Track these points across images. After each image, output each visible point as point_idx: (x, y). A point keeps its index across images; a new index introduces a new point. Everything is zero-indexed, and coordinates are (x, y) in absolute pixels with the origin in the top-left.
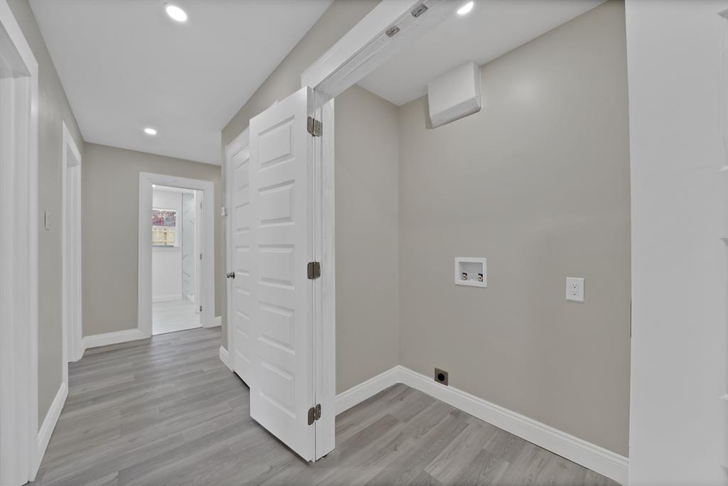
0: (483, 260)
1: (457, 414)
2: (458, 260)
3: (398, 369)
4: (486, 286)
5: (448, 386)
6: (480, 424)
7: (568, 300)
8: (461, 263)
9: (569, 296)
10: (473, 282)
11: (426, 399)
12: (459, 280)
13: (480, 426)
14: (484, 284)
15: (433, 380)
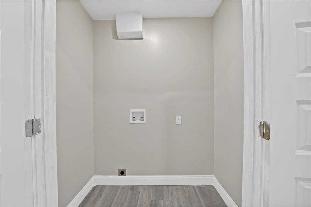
0: (144, 110)
1: (133, 188)
2: (131, 111)
3: (94, 177)
4: (145, 123)
5: (127, 176)
6: (144, 187)
7: (176, 125)
8: (132, 112)
9: (177, 123)
10: (138, 121)
11: (115, 188)
12: (131, 121)
13: (145, 189)
14: (144, 122)
15: (118, 176)
